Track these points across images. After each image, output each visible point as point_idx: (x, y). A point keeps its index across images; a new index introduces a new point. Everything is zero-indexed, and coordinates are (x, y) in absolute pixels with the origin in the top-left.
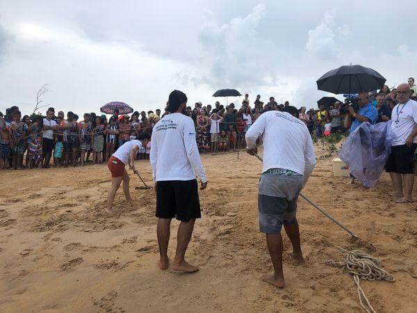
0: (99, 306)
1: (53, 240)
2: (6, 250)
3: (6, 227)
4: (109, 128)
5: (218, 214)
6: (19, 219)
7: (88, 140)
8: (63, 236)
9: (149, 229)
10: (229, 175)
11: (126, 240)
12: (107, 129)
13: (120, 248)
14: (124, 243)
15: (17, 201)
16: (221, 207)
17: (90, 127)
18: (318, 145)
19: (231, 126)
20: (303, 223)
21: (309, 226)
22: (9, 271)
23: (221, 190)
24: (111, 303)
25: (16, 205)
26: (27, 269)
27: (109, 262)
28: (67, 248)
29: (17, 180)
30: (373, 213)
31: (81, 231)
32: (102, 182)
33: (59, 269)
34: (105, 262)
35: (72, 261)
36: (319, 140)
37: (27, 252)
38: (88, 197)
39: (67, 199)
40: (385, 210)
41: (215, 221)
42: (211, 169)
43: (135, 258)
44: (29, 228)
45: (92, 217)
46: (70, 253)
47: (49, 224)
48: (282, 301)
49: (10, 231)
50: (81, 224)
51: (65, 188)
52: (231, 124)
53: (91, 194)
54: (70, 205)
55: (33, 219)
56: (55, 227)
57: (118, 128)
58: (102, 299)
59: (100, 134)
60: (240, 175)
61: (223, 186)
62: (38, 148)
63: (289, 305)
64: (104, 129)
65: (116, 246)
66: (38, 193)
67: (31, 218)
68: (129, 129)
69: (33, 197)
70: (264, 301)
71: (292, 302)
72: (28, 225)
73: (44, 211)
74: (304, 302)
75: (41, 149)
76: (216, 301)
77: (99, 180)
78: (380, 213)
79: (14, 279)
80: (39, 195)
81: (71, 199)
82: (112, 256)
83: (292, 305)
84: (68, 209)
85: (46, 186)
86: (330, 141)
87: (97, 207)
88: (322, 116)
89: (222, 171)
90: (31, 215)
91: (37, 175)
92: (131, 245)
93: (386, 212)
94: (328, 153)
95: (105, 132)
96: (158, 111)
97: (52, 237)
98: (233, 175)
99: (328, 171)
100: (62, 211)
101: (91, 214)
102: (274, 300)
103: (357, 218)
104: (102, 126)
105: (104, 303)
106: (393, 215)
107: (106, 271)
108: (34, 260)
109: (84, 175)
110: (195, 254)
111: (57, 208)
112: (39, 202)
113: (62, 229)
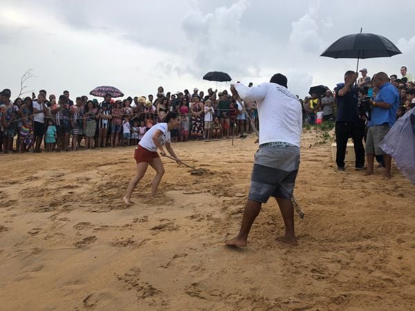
0: (123, 281)
1: (60, 219)
2: (12, 229)
3: (8, 208)
4: (102, 113)
5: (226, 195)
6: (20, 200)
7: (81, 124)
8: (70, 215)
9: (158, 209)
10: (227, 160)
11: (138, 219)
12: (99, 114)
13: (132, 227)
14: (135, 222)
15: (13, 183)
16: (227, 188)
17: (82, 112)
18: (311, 132)
19: (224, 113)
20: (314, 203)
21: (321, 206)
22: (20, 249)
23: (224, 173)
24: (135, 278)
25: (14, 186)
26: (39, 247)
27: (124, 240)
28: (77, 227)
29: (10, 163)
30: (382, 194)
31: (88, 211)
32: (100, 165)
33: (73, 247)
34: (121, 240)
35: (85, 239)
36: (312, 128)
37: (36, 231)
38: (88, 179)
39: (67, 181)
40: (393, 191)
41: (224, 201)
42: (208, 155)
43: (150, 236)
44: (32, 208)
45: (97, 198)
46: (81, 232)
47: (53, 205)
48: (311, 274)
49: (13, 212)
50: (86, 205)
51: (62, 171)
52: (225, 111)
53: (91, 176)
54: (72, 187)
55: (35, 200)
56: (60, 207)
57: (110, 113)
58: (126, 274)
59: (93, 119)
60: (239, 160)
61: (226, 169)
62: (30, 132)
63: (319, 278)
64: (97, 114)
65: (128, 225)
66: (35, 175)
67: (32, 199)
68: (122, 114)
69: (31, 179)
70: (293, 275)
71: (323, 275)
72: (31, 205)
73: (45, 193)
74: (335, 275)
75: (32, 132)
76: (245, 275)
77: (96, 163)
78: (388, 194)
79: (27, 257)
80: (36, 178)
81: (71, 181)
82: (127, 234)
83: (323, 278)
84: (70, 190)
85: (42, 169)
86: (323, 129)
87: (100, 188)
88: (314, 104)
89: (220, 156)
90: (32, 196)
91: (30, 158)
92: (144, 224)
93: (395, 193)
94: (322, 140)
95: (97, 116)
96: (151, 97)
97: (59, 217)
98: (232, 160)
99: (326, 156)
100: (65, 192)
101: (95, 195)
102: (303, 274)
103: (367, 197)
104: (95, 111)
105: (128, 278)
106: (401, 195)
107: (123, 248)
108: (45, 239)
109: (79, 159)
110: (212, 232)
111: (58, 190)
112: (38, 184)
113: (67, 209)
